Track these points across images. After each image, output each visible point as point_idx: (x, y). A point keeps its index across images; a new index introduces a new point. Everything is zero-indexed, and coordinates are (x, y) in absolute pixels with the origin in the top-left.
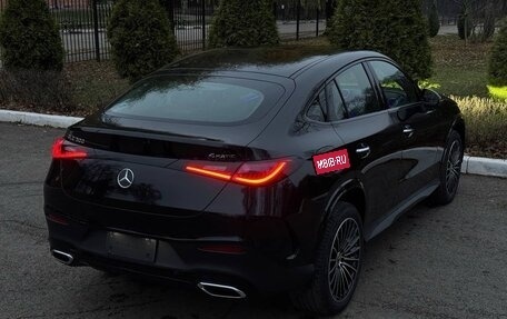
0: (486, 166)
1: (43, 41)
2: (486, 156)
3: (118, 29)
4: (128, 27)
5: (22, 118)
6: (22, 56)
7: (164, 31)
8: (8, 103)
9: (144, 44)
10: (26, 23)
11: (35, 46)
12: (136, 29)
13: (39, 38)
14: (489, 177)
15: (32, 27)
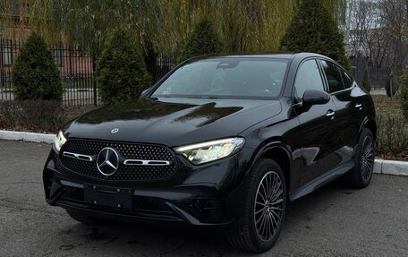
0: (398, 168)
1: (46, 80)
2: (397, 160)
3: (104, 70)
4: (112, 68)
5: (24, 137)
6: (29, 92)
7: (141, 71)
8: (15, 126)
9: (124, 81)
10: (34, 66)
11: (39, 84)
12: (119, 69)
13: (43, 79)
14: (400, 176)
15: (38, 69)
